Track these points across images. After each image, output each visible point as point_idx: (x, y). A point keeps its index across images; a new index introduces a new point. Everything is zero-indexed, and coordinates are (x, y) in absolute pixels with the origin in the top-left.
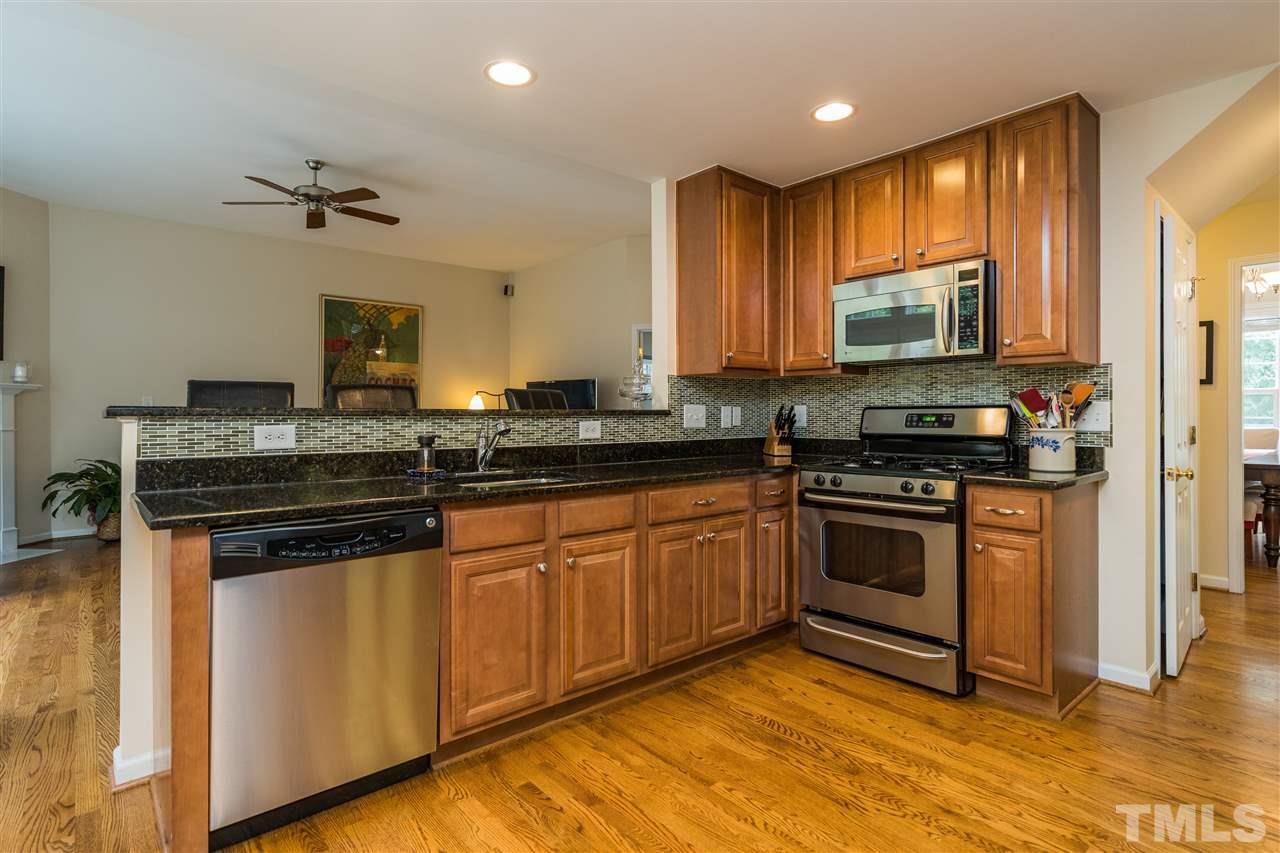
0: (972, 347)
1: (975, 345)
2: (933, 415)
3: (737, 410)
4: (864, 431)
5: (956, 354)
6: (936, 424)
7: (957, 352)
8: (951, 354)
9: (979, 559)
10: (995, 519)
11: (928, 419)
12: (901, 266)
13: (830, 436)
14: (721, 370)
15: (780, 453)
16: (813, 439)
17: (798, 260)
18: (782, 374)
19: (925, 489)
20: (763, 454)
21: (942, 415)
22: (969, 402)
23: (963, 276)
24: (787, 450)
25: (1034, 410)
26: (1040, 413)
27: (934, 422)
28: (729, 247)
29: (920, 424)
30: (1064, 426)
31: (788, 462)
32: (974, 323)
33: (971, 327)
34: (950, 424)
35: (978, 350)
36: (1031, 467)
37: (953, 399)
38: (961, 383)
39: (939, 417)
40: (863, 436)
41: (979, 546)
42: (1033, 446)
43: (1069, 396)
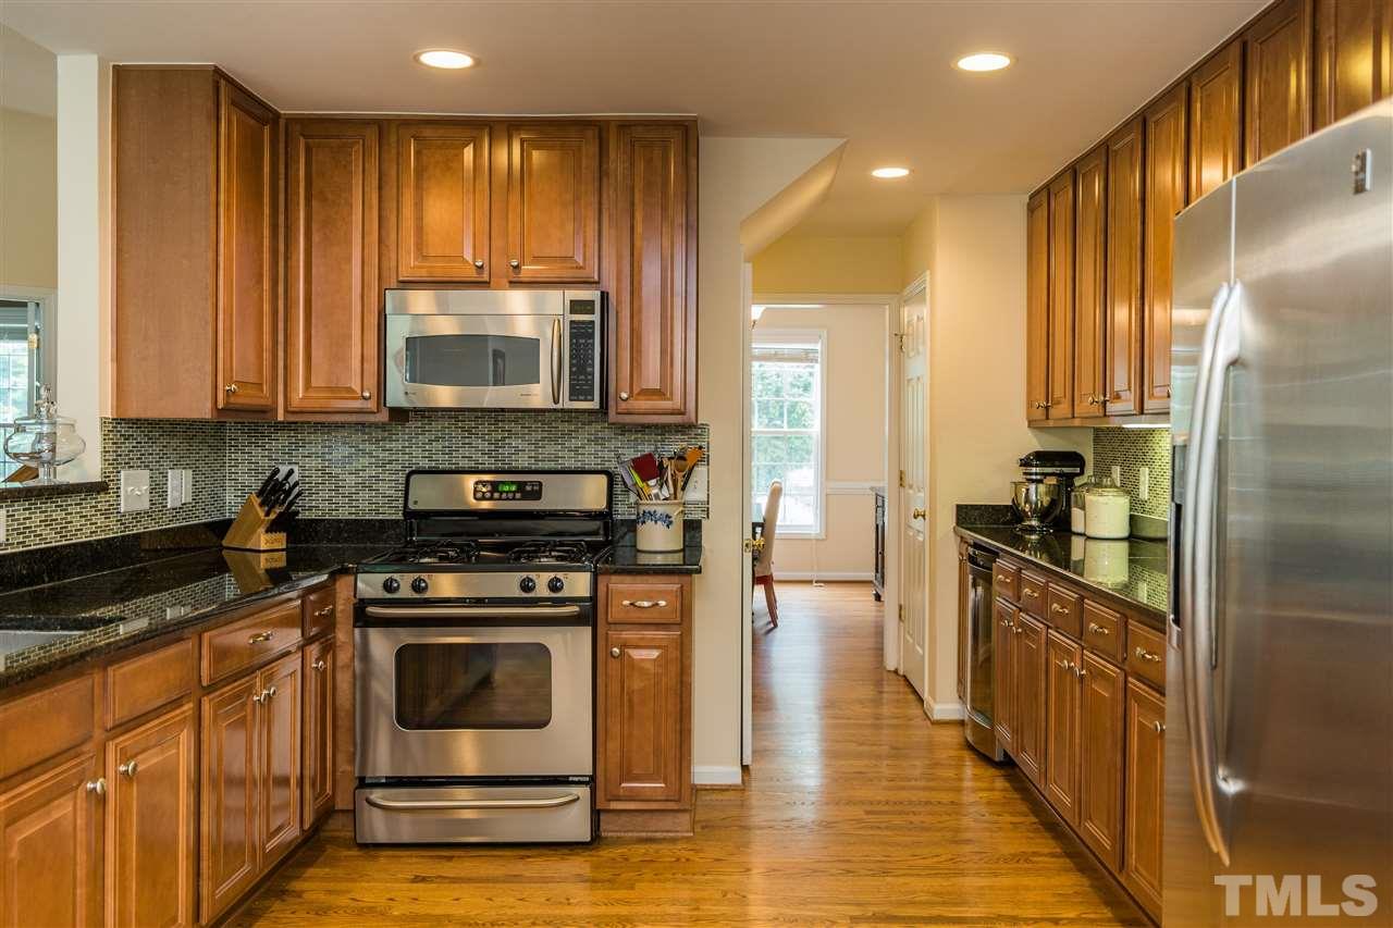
0: (586, 400)
1: (588, 396)
2: (513, 483)
3: (187, 475)
4: (411, 506)
5: (565, 407)
6: (518, 495)
7: (566, 403)
8: (559, 406)
9: (614, 666)
10: (635, 616)
11: (506, 488)
12: (486, 277)
13: (344, 514)
14: (215, 413)
15: (267, 545)
16: (312, 520)
17: (316, 238)
18: (280, 418)
19: (555, 586)
20: (222, 548)
21: (525, 483)
22: (552, 465)
23: (577, 307)
24: (280, 540)
25: (645, 479)
26: (652, 482)
27: (514, 492)
28: (228, 208)
29: (496, 495)
30: (675, 498)
31: (280, 561)
32: (589, 369)
33: (586, 374)
34: (536, 494)
35: (594, 404)
36: (640, 547)
37: (533, 461)
38: (543, 439)
39: (521, 486)
40: (408, 514)
41: (616, 650)
42: (644, 522)
43: (683, 462)
